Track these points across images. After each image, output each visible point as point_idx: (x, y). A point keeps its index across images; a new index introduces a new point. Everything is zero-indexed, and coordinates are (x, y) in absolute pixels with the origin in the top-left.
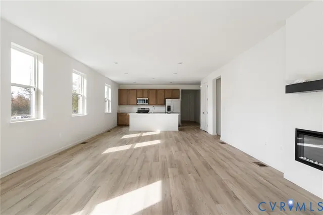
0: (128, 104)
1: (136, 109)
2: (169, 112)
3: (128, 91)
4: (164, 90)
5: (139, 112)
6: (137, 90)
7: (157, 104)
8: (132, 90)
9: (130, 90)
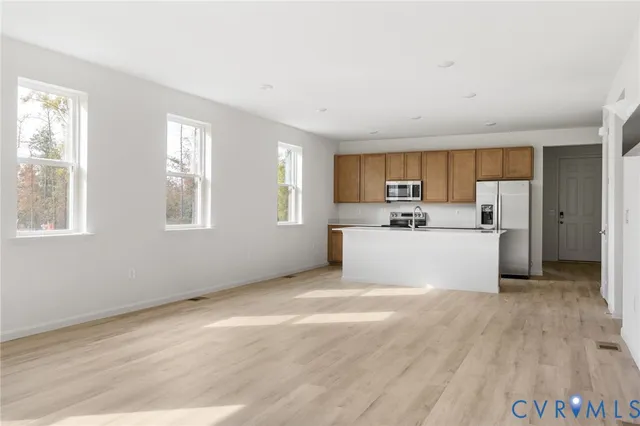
0: (359, 199)
1: (384, 214)
2: (485, 226)
3: (360, 158)
4: (477, 153)
5: (394, 224)
6: (385, 157)
7: (448, 199)
8: (373, 155)
9: (366, 156)
